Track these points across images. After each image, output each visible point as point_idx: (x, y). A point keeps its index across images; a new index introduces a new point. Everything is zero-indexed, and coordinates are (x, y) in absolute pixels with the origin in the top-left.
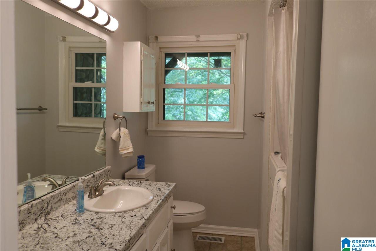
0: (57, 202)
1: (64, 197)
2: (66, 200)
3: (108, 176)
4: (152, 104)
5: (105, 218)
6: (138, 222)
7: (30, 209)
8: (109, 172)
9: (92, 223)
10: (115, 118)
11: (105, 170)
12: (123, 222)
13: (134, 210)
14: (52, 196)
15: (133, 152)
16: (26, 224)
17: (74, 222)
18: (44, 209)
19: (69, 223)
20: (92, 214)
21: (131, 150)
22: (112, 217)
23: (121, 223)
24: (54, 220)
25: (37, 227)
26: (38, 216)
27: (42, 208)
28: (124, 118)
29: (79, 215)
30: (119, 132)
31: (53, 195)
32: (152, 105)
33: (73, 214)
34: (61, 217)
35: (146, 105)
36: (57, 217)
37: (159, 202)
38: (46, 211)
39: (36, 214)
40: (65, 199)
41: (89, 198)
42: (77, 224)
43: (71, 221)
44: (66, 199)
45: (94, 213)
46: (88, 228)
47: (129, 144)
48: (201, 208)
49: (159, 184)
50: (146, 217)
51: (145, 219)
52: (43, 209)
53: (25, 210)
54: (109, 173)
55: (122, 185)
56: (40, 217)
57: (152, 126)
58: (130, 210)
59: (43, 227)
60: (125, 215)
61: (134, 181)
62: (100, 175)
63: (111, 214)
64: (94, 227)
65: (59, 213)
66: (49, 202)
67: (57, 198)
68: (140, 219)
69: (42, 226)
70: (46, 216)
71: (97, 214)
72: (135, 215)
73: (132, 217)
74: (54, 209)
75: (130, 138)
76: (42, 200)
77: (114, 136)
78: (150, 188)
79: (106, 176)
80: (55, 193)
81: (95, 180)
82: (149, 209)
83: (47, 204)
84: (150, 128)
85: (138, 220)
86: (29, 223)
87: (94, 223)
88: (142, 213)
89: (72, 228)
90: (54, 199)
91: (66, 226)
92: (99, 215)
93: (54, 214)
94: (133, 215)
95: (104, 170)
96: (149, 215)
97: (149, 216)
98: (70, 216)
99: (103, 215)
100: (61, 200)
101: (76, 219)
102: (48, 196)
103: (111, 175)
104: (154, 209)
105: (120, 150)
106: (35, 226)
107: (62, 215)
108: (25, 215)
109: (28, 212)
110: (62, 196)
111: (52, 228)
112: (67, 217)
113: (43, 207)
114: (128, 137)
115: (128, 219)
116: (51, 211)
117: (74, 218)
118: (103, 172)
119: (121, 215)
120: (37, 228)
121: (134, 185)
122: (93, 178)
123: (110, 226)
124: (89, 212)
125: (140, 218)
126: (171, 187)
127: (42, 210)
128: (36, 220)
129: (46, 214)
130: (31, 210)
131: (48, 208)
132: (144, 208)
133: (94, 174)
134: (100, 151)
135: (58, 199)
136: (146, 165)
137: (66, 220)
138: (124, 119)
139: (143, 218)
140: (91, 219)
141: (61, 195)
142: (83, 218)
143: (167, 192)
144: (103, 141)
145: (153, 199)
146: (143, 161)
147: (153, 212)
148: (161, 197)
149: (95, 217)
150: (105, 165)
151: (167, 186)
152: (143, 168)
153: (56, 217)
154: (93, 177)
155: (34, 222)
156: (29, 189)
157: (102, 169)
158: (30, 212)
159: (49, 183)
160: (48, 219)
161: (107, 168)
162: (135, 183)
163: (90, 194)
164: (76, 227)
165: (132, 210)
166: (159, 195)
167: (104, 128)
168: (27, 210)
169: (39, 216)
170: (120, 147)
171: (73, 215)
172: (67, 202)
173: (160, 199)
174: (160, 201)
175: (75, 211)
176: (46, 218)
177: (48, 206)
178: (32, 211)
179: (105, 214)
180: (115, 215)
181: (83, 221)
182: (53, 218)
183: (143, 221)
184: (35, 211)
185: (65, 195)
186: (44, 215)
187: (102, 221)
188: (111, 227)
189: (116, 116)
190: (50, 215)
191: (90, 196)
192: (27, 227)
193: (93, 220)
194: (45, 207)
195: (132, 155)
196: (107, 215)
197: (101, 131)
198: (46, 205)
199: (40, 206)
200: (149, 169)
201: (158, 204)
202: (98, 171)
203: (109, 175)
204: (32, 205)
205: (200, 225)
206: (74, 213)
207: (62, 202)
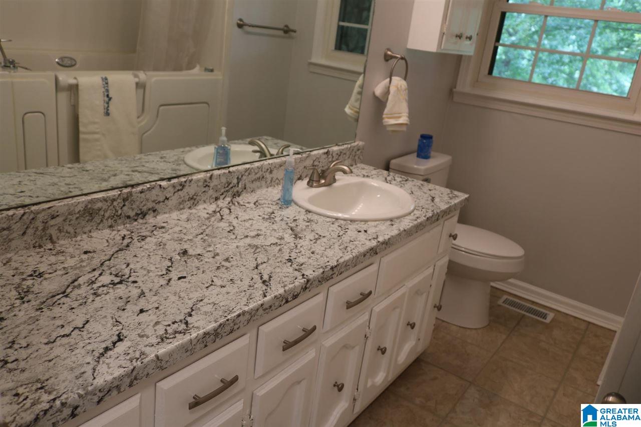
0: (255, 180)
1: (268, 175)
2: (271, 181)
3: (356, 158)
4: (468, 39)
5: (316, 223)
6: (364, 243)
7: (208, 180)
8: (360, 151)
9: (293, 225)
10: (387, 58)
11: (351, 147)
12: (339, 236)
13: (369, 223)
14: (246, 170)
15: (406, 124)
16: (200, 202)
17: (268, 217)
18: (231, 186)
19: (259, 216)
20: (299, 212)
21: (404, 119)
22: (328, 223)
23: (336, 236)
24: (242, 205)
25: (214, 209)
26: (221, 195)
27: (227, 183)
28: (402, 58)
29: (280, 208)
30: (388, 84)
31: (249, 169)
32: (468, 42)
33: (272, 204)
34: (253, 205)
35: (454, 39)
36: (248, 203)
37: (419, 221)
38: (235, 189)
39: (216, 191)
40: (270, 179)
41: (307, 186)
42: (269, 221)
43: (264, 214)
44: (272, 179)
45: (304, 210)
46: (282, 231)
47: (404, 108)
48: (514, 250)
49: (437, 190)
50: (381, 239)
51: (379, 242)
52: (229, 185)
53: (198, 180)
54: (358, 153)
55: (372, 178)
56: (223, 196)
57: (465, 85)
58: (361, 221)
59: (221, 212)
60: (350, 227)
61: (397, 175)
62: (340, 154)
63: (328, 220)
64: (290, 232)
65: (254, 197)
66: (240, 177)
67: (256, 174)
68: (370, 240)
69: (220, 210)
70: (233, 198)
71: (307, 214)
72: (366, 231)
73: (359, 232)
74: (249, 190)
75: (407, 98)
76: (229, 172)
77: (379, 90)
78: (418, 193)
79: (351, 156)
80: (253, 166)
81: (330, 160)
82: (394, 226)
83: (238, 180)
84: (459, 88)
85: (366, 239)
86: (205, 202)
87: (295, 225)
88: (379, 230)
89: (259, 224)
90: (249, 174)
91: (252, 219)
92: (310, 216)
93: (246, 197)
94: (362, 230)
95: (349, 146)
96: (389, 237)
97: (389, 239)
98: (267, 205)
99: (315, 217)
100: (262, 178)
101: (273, 213)
102: (240, 168)
103: (361, 157)
104: (402, 229)
105: (384, 116)
106: (212, 207)
107: (257, 202)
108: (198, 188)
109: (204, 184)
110: (265, 172)
111: (233, 216)
112: (262, 206)
113: (231, 183)
114: (404, 96)
115: (351, 233)
116: (243, 191)
117: (270, 210)
118: (347, 148)
119: (344, 224)
120: (213, 211)
121: (393, 182)
122: (326, 156)
123: (317, 236)
124: (298, 207)
125: (370, 238)
126: (457, 201)
127: (227, 187)
128: (217, 199)
129: (235, 195)
130: (209, 182)
131: (238, 186)
132: (389, 223)
133: (330, 149)
134: (351, 113)
135: (258, 176)
136: (432, 153)
137: (258, 210)
138: (403, 61)
139: (377, 238)
140: (295, 218)
141: (264, 170)
142: (283, 213)
143: (444, 207)
144: (359, 97)
145: (413, 211)
146: (429, 146)
147: (399, 235)
148: (427, 212)
149: (302, 216)
150: (354, 137)
151: (449, 197)
152: (427, 157)
153: (246, 202)
154: (327, 153)
155: (214, 202)
156: (221, 152)
157: (346, 144)
158: (206, 185)
159: (257, 148)
160: (234, 202)
161: (356, 144)
162: (396, 178)
163: (310, 180)
164: (267, 224)
165: (366, 221)
166: (427, 209)
167: (364, 73)
168: (203, 181)
169: (223, 194)
170: (386, 111)
171: (271, 206)
172: (273, 183)
173: (424, 215)
174: (423, 219)
175: (278, 201)
176: (232, 201)
177: (238, 183)
178: (212, 185)
179: (319, 217)
180: (334, 222)
181: (280, 219)
182: (241, 203)
183: (374, 243)
184: (217, 186)
185: (271, 172)
186: (230, 195)
187: (308, 226)
188: (316, 239)
189: (389, 53)
190: (241, 197)
191: (311, 183)
192: (201, 207)
193: (296, 220)
194: (234, 184)
195: (404, 129)
196: (321, 219)
197: (359, 77)
198: (235, 181)
199: (225, 180)
200: (438, 161)
201: (415, 223)
202: (339, 145)
203: (359, 158)
204: (212, 176)
205: (510, 278)
206: (274, 203)
207: (264, 182)
